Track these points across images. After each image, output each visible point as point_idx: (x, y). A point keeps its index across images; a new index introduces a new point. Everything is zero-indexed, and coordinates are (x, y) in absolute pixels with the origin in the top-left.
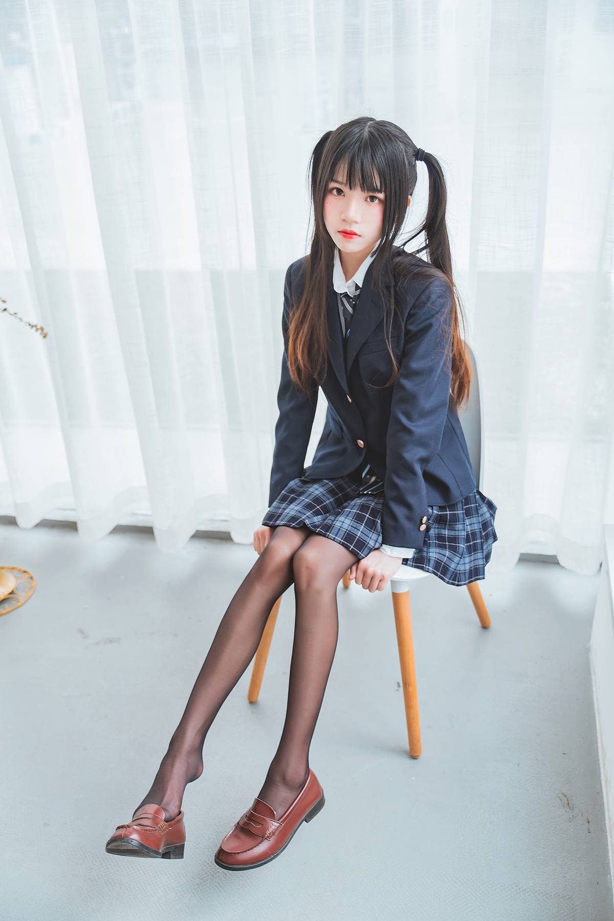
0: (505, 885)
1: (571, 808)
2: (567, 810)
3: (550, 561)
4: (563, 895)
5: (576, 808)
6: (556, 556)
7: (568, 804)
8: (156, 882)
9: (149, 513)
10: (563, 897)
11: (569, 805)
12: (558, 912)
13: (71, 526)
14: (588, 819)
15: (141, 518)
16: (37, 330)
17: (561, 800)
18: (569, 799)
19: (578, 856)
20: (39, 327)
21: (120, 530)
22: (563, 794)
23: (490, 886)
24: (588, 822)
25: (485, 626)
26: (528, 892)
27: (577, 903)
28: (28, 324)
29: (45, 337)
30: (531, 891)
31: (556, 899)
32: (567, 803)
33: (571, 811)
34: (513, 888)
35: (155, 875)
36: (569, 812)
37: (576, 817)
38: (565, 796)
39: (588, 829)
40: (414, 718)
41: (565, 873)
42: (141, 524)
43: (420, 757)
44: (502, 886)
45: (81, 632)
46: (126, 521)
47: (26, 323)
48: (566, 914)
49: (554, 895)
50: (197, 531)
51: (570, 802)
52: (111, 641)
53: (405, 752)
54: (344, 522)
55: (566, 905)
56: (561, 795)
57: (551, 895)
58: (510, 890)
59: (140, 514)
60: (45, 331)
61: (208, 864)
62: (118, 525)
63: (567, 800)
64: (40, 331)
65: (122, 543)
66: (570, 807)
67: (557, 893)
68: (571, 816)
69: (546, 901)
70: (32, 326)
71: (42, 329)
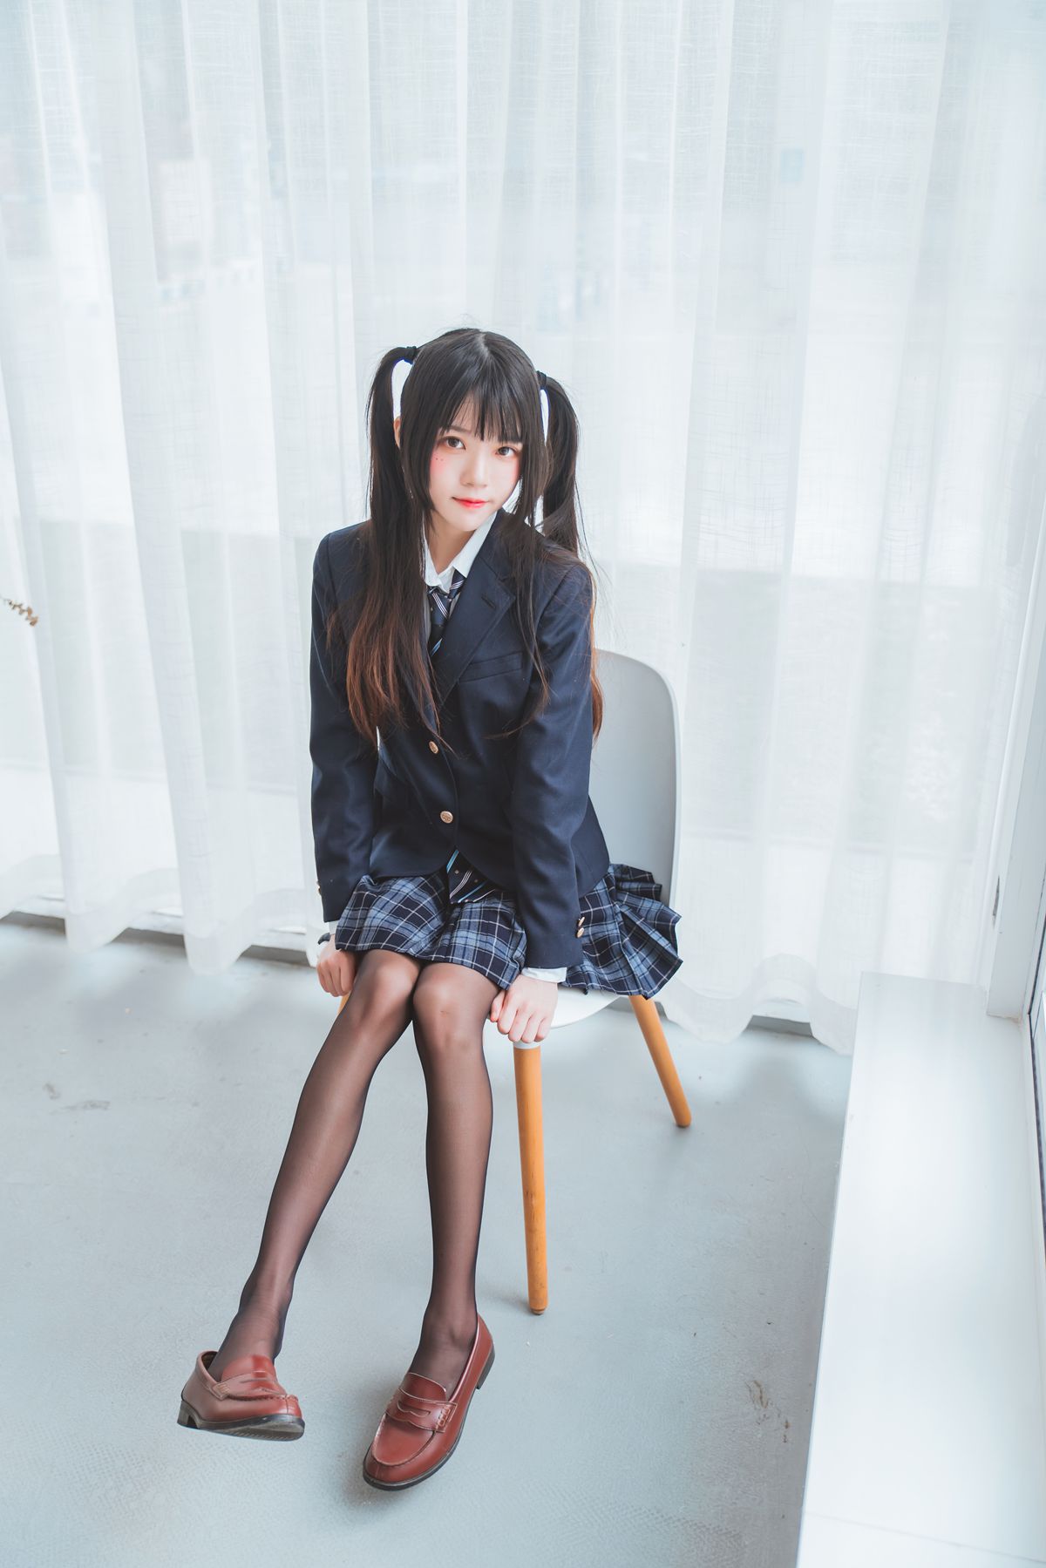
0: (640, 1509)
1: (765, 1404)
2: (757, 1406)
3: (798, 1032)
4: (726, 1529)
5: (772, 1404)
6: (808, 1024)
7: (761, 1398)
8: (107, 1467)
9: (179, 912)
10: (726, 1533)
11: (762, 1400)
12: (714, 1554)
13: (55, 926)
14: (787, 1422)
15: (168, 920)
16: (22, 612)
17: (750, 1391)
18: (764, 1390)
19: (761, 1475)
20: (24, 607)
21: (130, 936)
22: (756, 1382)
23: (617, 1509)
24: (787, 1427)
25: (682, 1124)
26: (673, 1523)
27: (747, 1543)
28: (7, 603)
29: (33, 623)
30: (679, 1520)
31: (715, 1535)
32: (760, 1395)
33: (763, 1409)
34: (652, 1514)
35: (107, 1456)
36: (760, 1410)
37: (768, 1418)
38: (759, 1386)
39: (785, 1436)
40: (537, 1249)
41: (737, 1499)
42: (168, 930)
43: (546, 1311)
44: (635, 1511)
45: (50, 1088)
46: (143, 923)
47: (5, 600)
48: (726, 1557)
49: (714, 1528)
50: (253, 947)
51: (764, 1395)
52: (94, 1105)
53: (523, 1303)
54: (467, 938)
55: (728, 1544)
56: (752, 1384)
57: (708, 1529)
58: (648, 1516)
59: (163, 913)
60: (34, 615)
61: (191, 1446)
62: (129, 929)
63: (761, 1392)
64: (26, 614)
65: (132, 958)
66: (762, 1403)
67: (718, 1527)
68: (762, 1416)
69: (700, 1537)
70: (15, 606)
71: (30, 611)
